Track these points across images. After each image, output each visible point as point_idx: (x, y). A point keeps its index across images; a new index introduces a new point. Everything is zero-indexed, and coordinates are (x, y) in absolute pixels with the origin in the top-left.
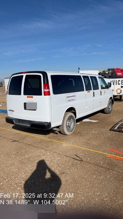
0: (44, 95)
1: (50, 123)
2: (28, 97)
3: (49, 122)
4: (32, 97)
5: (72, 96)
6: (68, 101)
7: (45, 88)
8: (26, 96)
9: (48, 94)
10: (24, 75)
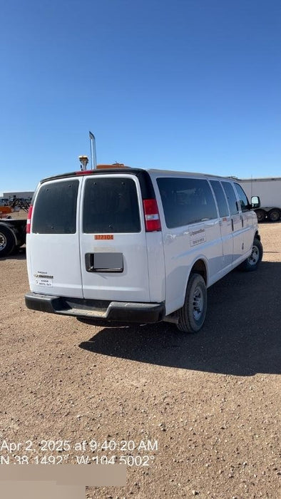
0: (146, 231)
1: (163, 304)
2: (97, 238)
3: (160, 300)
4: (112, 237)
5: (198, 232)
6: (194, 242)
7: (147, 211)
8: (93, 235)
9: (153, 227)
10: (82, 180)
